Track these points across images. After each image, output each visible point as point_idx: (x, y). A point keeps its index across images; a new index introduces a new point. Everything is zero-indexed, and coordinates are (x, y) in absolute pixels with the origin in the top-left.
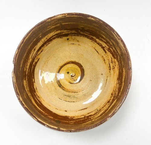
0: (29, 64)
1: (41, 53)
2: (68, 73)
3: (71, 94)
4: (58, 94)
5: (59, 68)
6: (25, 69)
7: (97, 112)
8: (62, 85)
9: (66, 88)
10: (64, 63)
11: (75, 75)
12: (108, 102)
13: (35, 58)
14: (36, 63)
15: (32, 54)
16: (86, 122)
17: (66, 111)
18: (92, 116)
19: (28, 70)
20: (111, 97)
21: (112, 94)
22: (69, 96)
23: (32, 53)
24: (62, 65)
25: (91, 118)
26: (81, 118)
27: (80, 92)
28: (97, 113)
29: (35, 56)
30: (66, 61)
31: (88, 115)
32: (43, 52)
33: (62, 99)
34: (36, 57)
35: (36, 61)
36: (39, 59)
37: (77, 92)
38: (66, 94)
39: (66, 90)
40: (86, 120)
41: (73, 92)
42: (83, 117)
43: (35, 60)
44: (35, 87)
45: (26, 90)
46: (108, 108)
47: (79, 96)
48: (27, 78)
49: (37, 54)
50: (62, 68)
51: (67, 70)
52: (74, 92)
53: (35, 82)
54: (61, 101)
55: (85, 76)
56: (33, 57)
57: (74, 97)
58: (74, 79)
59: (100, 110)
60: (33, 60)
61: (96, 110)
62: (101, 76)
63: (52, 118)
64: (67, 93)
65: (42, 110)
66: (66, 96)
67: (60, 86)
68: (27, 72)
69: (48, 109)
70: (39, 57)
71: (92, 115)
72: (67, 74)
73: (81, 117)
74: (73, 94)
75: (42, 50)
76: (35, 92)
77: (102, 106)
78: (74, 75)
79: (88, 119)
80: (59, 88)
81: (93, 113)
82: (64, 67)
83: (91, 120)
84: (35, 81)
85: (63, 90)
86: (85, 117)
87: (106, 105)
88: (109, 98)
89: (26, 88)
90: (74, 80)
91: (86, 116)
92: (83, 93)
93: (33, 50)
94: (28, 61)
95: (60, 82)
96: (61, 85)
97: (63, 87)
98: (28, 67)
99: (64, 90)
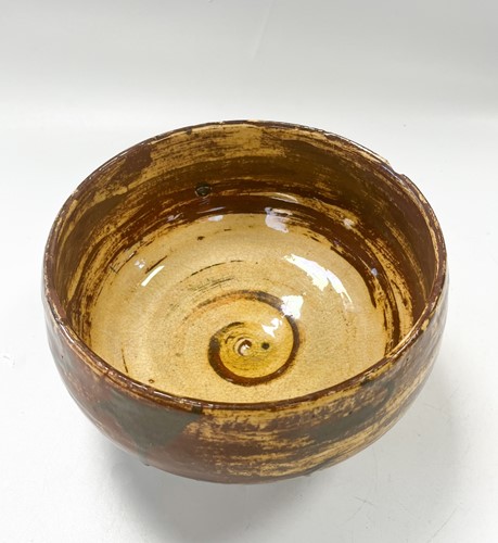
0: (385, 263)
1: (383, 321)
2: (265, 346)
3: (217, 292)
4: (251, 270)
5: (301, 338)
6: (381, 243)
7: (111, 261)
8: (257, 302)
9: (243, 301)
10: (298, 357)
11: (239, 350)
12: (90, 299)
13: (385, 292)
14: (371, 289)
15: (401, 287)
16: (131, 220)
17: (201, 238)
18: (120, 245)
19: (373, 254)
20: (88, 314)
21: (89, 324)
22: (217, 283)
23: (403, 290)
24: (300, 350)
25: (123, 237)
26: (149, 232)
27: (194, 310)
28: (110, 258)
29: (391, 296)
30: (295, 367)
31: (134, 247)
32: (381, 327)
33: (231, 265)
34: (387, 296)
35: (379, 291)
36: (375, 305)
37: (200, 306)
38: (228, 283)
39: (238, 295)
40: (133, 230)
41: (214, 301)
42: (145, 239)
43: (381, 290)
44: (321, 238)
45: (334, 207)
46: (83, 274)
47: (190, 299)
48: (359, 234)
49: (391, 304)
50: (291, 344)
51: (275, 350)
52: (209, 302)
53: (332, 248)
54: (230, 259)
55: (207, 361)
56: (393, 286)
57: (202, 288)
58: (235, 340)
59: (105, 271)
60: (385, 285)
61: (116, 268)
62: (152, 377)
63: (223, 193)
64: (227, 287)
65: (261, 194)
66: (225, 277)
67: (261, 297)
68: (369, 244)
69: (249, 212)
70: (380, 307)
71: (121, 249)
72: (266, 341)
73: (151, 235)
74: (211, 297)
75: (390, 325)
76: (312, 228)
77: (105, 285)
78: (242, 351)
79: (128, 234)
80: (262, 288)
81: (122, 257)
82: (289, 352)
83: (119, 230)
84: (333, 252)
85: (245, 288)
86: (140, 239)
87: (92, 287)
88: (93, 310)
89: (339, 209)
90: (233, 337)
91: (138, 244)
92: (183, 311)
93: (408, 296)
94: (392, 267)
95: (270, 304)
96: (259, 300)
97: (251, 299)
98: (380, 256)
99: (244, 292)
